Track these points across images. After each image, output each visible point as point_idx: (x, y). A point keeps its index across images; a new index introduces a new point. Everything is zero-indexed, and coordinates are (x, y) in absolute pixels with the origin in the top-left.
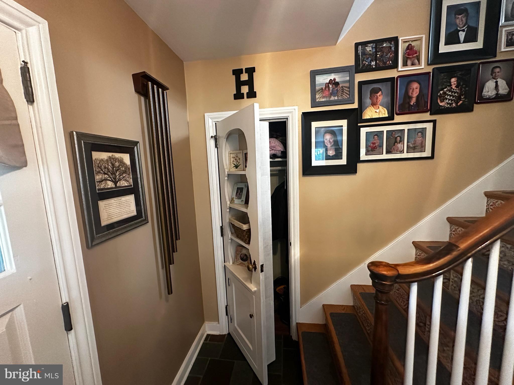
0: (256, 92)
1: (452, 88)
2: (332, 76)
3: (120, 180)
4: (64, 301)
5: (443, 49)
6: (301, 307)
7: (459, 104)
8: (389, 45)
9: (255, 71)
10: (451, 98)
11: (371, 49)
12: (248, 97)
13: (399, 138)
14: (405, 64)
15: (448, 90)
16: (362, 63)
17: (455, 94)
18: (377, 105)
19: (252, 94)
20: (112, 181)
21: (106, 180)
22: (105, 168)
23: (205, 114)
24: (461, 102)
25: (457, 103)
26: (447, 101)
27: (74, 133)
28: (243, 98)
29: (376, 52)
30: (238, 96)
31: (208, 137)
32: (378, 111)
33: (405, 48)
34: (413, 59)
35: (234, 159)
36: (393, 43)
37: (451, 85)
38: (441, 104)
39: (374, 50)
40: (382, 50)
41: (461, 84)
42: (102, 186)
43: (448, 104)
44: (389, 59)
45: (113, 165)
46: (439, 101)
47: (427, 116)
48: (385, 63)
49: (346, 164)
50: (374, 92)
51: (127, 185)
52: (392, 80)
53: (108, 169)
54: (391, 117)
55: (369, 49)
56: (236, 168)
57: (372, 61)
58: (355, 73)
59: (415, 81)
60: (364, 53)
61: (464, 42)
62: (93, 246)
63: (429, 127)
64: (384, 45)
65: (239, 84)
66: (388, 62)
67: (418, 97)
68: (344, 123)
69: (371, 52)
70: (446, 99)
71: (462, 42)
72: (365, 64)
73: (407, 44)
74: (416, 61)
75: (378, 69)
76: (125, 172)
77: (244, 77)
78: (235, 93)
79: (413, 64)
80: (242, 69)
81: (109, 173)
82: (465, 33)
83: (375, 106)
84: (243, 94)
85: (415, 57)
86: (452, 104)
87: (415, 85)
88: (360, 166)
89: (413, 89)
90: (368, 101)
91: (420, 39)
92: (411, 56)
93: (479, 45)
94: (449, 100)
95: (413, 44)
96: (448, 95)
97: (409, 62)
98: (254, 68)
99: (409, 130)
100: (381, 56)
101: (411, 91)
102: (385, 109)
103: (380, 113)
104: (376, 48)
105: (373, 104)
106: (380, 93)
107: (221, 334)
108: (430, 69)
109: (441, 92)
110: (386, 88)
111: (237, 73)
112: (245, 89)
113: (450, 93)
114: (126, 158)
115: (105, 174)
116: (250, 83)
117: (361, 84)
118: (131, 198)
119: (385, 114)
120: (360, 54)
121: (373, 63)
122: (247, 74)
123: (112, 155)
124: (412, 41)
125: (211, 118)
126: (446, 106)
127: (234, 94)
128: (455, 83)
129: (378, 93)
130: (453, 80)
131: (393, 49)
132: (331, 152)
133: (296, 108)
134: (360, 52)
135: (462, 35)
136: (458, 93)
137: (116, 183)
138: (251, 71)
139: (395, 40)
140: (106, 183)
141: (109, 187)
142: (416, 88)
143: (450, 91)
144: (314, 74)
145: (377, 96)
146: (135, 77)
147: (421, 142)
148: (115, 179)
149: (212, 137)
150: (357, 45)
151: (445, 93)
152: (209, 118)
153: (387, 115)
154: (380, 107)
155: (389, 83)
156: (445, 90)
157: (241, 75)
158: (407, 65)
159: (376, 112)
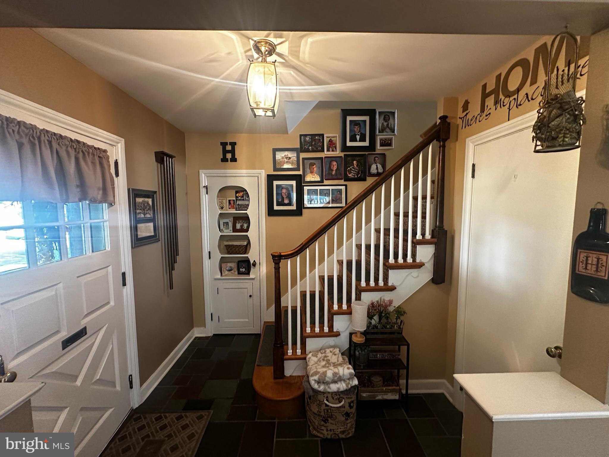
0: (236, 158)
1: (354, 167)
2: (286, 153)
3: (147, 213)
4: (123, 271)
5: (349, 144)
6: (267, 310)
7: (358, 176)
8: (319, 138)
9: (236, 145)
10: (354, 172)
11: (309, 139)
12: (231, 161)
13: (327, 194)
14: (328, 150)
15: (352, 168)
16: (304, 147)
17: (356, 170)
18: (314, 173)
19: (234, 160)
20: (143, 214)
21: (141, 213)
22: (141, 206)
23: (200, 171)
24: (360, 175)
25: (357, 175)
26: (352, 174)
27: (131, 189)
28: (228, 161)
29: (312, 141)
30: (224, 160)
31: (201, 186)
32: (314, 177)
33: (328, 141)
34: (333, 147)
35: (221, 204)
36: (321, 137)
37: (354, 165)
38: (349, 175)
39: (311, 140)
40: (315, 140)
41: (359, 165)
42: (139, 216)
43: (353, 175)
44: (319, 146)
45: (144, 205)
46: (348, 173)
47: (342, 182)
48: (317, 149)
49: (296, 209)
50: (312, 165)
51: (149, 217)
52: (321, 159)
53: (142, 207)
54: (322, 181)
55: (307, 139)
56: (222, 209)
57: (309, 146)
58: (300, 152)
59: (334, 161)
60: (305, 141)
61: (360, 141)
62: (135, 247)
63: (343, 188)
64: (317, 138)
65: (225, 152)
66: (319, 148)
67: (336, 170)
68: (294, 183)
69: (309, 141)
70: (352, 173)
71: (358, 141)
72: (305, 148)
73: (329, 139)
74: (335, 149)
75: (313, 151)
76: (149, 209)
77: (229, 148)
78: (222, 157)
79: (333, 151)
80: (227, 143)
81: (142, 210)
82: (359, 136)
83: (312, 174)
84: (228, 159)
85: (334, 146)
86: (355, 176)
87: (335, 163)
88: (304, 210)
89: (333, 165)
90: (308, 170)
91: (336, 137)
92: (331, 146)
93: (366, 144)
94: (353, 173)
95: (332, 139)
96: (353, 171)
97: (331, 149)
98: (236, 143)
99: (332, 189)
100: (315, 144)
101: (332, 166)
102: (318, 176)
103: (316, 179)
104: (312, 139)
105: (312, 172)
106: (315, 166)
107: (207, 336)
108: (342, 154)
109: (349, 168)
110: (318, 163)
111: (224, 144)
112: (229, 156)
113: (354, 169)
114: (150, 201)
115: (140, 210)
116: (233, 152)
117: (304, 159)
118: (151, 225)
119: (318, 179)
120: (303, 141)
121: (310, 148)
122: (230, 146)
123: (144, 200)
124: (332, 137)
125: (204, 174)
126: (352, 176)
127: (221, 159)
128: (356, 164)
129: (314, 166)
130: (355, 162)
131: (321, 140)
132: (286, 201)
133: (263, 171)
134: (302, 140)
135: (358, 137)
136: (357, 170)
137: (145, 215)
138: (233, 144)
139: (322, 135)
140: (141, 215)
141: (142, 217)
142: (335, 165)
143: (353, 168)
144: (275, 151)
145: (313, 168)
146: (156, 153)
147: (339, 197)
148: (144, 213)
149: (204, 187)
150: (301, 136)
151: (351, 169)
152: (203, 174)
153: (319, 180)
154: (315, 174)
155: (320, 161)
156: (351, 167)
157: (227, 146)
158: (329, 151)
159: (313, 177)
